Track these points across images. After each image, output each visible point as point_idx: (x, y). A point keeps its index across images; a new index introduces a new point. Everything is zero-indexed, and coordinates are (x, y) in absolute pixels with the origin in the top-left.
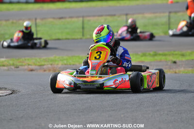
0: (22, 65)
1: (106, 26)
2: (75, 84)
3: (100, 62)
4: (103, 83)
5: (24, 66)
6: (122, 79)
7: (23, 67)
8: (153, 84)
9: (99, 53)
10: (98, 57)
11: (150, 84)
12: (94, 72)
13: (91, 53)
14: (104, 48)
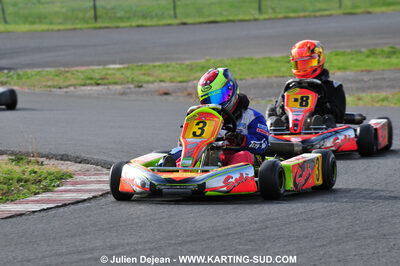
0: (148, 82)
1: (221, 70)
2: (151, 184)
3: (202, 142)
4: (205, 183)
5: (152, 83)
6: (241, 174)
7: (151, 86)
8: (307, 180)
9: (201, 125)
10: (199, 132)
11: (301, 181)
12: (189, 162)
13: (187, 124)
14: (211, 114)
